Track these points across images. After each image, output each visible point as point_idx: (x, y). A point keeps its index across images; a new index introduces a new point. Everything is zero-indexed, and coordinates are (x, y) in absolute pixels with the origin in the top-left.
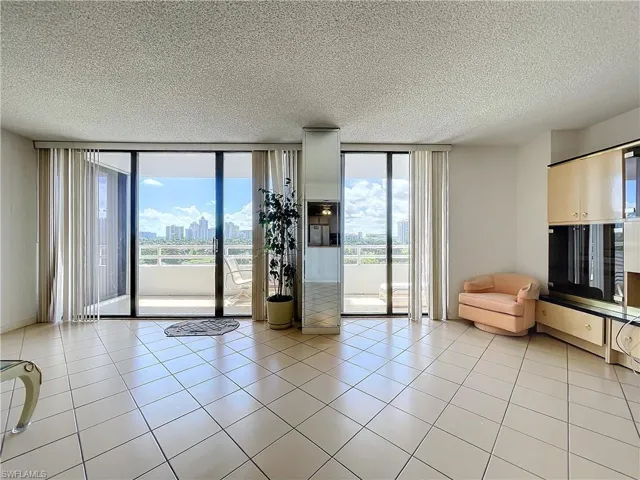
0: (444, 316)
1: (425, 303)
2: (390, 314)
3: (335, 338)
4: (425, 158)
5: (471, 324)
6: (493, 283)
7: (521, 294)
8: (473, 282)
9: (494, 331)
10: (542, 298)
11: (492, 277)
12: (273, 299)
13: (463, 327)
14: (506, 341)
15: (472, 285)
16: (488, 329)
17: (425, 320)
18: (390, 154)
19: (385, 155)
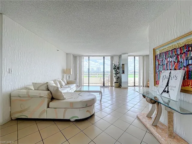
0: (145, 86)
2: (135, 86)
4: (141, 57)
12: (115, 82)
17: (141, 87)
19: (134, 57)
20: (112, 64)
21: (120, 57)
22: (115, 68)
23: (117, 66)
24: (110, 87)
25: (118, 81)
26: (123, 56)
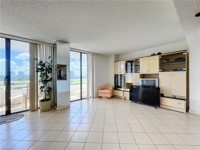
0: (95, 97)
1: (91, 94)
2: (81, 99)
3: (69, 108)
4: (90, 56)
5: (101, 97)
6: (104, 87)
7: (111, 89)
8: (101, 87)
9: (106, 98)
10: (114, 89)
11: (104, 85)
12: (42, 101)
13: (100, 99)
14: (108, 99)
15: (101, 88)
16: (105, 98)
17: (91, 99)
18: (81, 53)
19: (80, 53)
20: (33, 59)
21: (54, 47)
22: (42, 70)
23: (47, 65)
24: (28, 113)
25: (50, 97)
26: (60, 48)
